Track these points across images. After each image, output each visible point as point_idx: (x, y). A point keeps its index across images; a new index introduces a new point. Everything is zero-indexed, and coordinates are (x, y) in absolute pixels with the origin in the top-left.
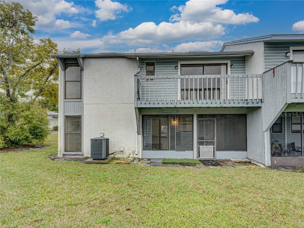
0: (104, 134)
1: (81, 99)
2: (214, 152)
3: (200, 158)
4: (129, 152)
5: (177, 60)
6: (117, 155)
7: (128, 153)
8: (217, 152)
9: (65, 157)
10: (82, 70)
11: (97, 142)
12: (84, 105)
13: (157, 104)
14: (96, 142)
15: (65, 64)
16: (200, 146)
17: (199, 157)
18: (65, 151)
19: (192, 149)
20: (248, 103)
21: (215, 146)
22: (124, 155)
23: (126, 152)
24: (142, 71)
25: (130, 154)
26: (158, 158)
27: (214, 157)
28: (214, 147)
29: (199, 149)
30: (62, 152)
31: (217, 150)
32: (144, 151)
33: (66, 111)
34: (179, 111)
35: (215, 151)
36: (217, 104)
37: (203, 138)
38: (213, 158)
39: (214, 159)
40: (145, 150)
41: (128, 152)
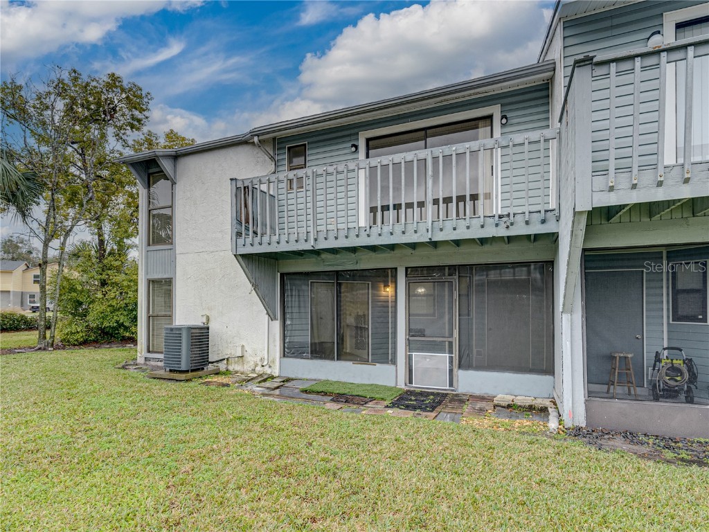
0: (210, 317)
1: (172, 244)
2: (451, 371)
3: (413, 385)
4: (255, 360)
5: (356, 130)
6: (233, 365)
7: (253, 363)
8: (461, 373)
9: (148, 363)
10: (174, 183)
11: (173, 334)
12: (177, 256)
13: (277, 245)
14: (170, 334)
15: (149, 175)
16: (413, 354)
17: (411, 382)
18: (149, 352)
19: (394, 362)
20: (512, 224)
21: (456, 355)
22: (245, 367)
23: (250, 359)
24: (280, 169)
25: (256, 365)
26: (313, 378)
27: (451, 384)
28: (451, 359)
29: (409, 359)
30: (143, 353)
31: (460, 367)
32: (285, 359)
33: (149, 271)
34: (361, 259)
35: (455, 370)
36: (418, 234)
37: (421, 333)
38: (448, 388)
39: (452, 390)
40: (288, 357)
41: (252, 359)
